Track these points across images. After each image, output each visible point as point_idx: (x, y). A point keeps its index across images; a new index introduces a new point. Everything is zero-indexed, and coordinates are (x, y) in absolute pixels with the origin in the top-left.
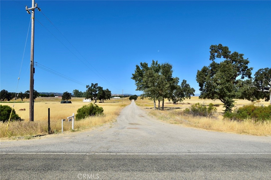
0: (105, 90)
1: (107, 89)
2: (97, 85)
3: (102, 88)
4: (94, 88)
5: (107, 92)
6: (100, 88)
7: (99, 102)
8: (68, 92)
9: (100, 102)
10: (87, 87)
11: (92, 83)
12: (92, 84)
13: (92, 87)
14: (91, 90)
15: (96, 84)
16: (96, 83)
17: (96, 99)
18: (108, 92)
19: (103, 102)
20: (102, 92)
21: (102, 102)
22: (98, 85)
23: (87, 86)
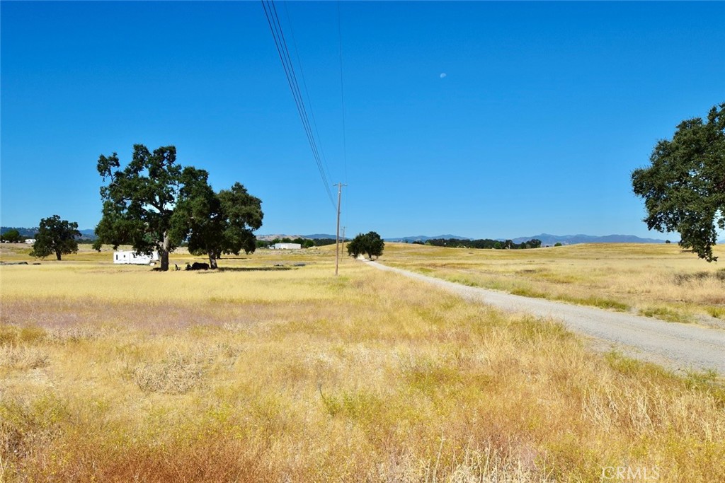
0: (227, 193)
1: (239, 187)
2: (172, 158)
3: (204, 174)
4: (153, 173)
5: (234, 200)
6: (194, 178)
7: (188, 268)
8: (61, 220)
9: (197, 266)
10: (105, 165)
11: (139, 143)
12: (140, 149)
13: (137, 165)
14: (129, 186)
15: (162, 151)
16: (165, 145)
17: (164, 245)
18: (244, 203)
19: (214, 267)
20: (200, 199)
21: (204, 266)
22: (177, 155)
23: (102, 157)
